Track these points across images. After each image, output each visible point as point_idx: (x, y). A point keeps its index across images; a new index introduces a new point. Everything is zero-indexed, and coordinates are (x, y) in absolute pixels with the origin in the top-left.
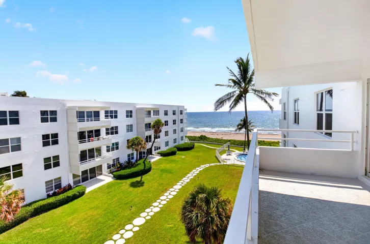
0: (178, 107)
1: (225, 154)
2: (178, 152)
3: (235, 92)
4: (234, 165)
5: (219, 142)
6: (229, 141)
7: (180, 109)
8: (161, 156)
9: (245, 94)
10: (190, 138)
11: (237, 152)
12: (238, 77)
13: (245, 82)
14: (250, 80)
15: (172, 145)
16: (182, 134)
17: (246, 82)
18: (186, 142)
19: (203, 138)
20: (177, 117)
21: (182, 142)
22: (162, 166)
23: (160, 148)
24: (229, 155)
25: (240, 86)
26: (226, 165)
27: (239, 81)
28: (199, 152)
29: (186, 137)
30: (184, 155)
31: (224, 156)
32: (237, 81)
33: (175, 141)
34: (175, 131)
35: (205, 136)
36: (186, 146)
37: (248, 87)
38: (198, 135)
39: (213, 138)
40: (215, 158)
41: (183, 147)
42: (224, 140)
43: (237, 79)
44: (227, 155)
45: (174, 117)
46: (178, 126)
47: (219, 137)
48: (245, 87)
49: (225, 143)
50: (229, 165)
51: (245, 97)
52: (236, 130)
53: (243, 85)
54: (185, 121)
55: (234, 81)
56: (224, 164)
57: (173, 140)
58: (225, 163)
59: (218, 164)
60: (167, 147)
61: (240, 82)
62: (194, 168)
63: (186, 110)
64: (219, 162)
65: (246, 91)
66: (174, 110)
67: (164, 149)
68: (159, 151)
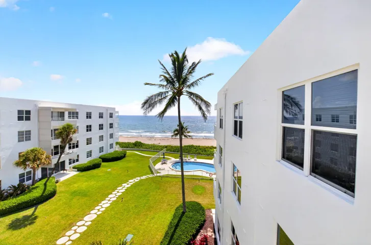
0: (107, 109)
1: (160, 163)
2: (103, 164)
3: (167, 92)
4: (167, 176)
5: (154, 149)
6: (166, 147)
7: (109, 112)
8: (78, 171)
9: (179, 97)
10: (122, 145)
11: (173, 159)
12: (171, 74)
13: (179, 82)
14: (185, 80)
15: (96, 155)
16: (111, 141)
17: (181, 83)
18: (117, 149)
19: (138, 145)
20: (106, 121)
21: (112, 151)
22: (76, 185)
23: (77, 160)
24: (164, 163)
25: (174, 85)
26: (160, 176)
27: (172, 79)
28: (130, 161)
29: (117, 143)
30: (110, 168)
31: (158, 166)
32: (170, 79)
33: (101, 149)
34: (101, 138)
35: (140, 143)
36: (114, 156)
37: (182, 89)
38: (133, 141)
39: (150, 143)
40: (148, 168)
41: (111, 156)
42: (161, 146)
43: (171, 77)
44: (162, 164)
45: (101, 121)
46: (106, 132)
47: (156, 143)
48: (179, 88)
49: (162, 150)
50: (162, 177)
51: (179, 99)
52: (172, 136)
53: (177, 85)
54: (115, 125)
55: (167, 80)
56: (157, 176)
57: (99, 149)
58: (158, 174)
59: (151, 176)
60: (90, 159)
61: (174, 82)
62: (120, 184)
63: (118, 112)
64: (152, 173)
65: (180, 93)
66: (101, 112)
67: (84, 161)
68: (76, 164)
